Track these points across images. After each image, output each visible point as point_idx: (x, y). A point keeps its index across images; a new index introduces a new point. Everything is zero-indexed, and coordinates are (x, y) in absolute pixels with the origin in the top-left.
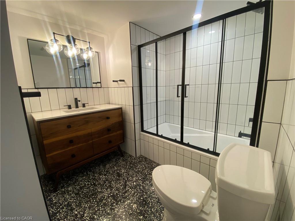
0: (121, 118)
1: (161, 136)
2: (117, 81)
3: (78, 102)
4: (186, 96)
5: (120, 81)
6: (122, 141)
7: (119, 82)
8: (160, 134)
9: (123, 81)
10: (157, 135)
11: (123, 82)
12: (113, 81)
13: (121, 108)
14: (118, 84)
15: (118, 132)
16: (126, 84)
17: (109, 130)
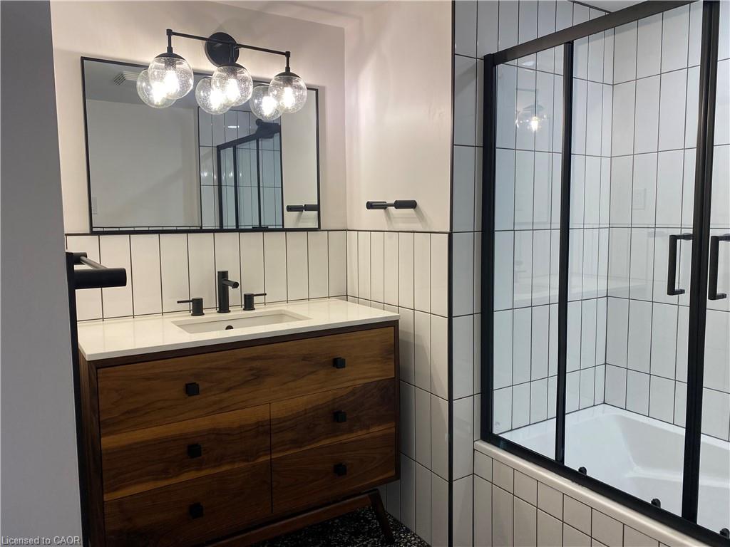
0: (392, 366)
1: (580, 477)
2: (383, 206)
3: (230, 288)
4: (719, 291)
5: (399, 205)
6: (392, 473)
7: (392, 209)
8: (571, 462)
9: (412, 205)
10: (557, 465)
11: (411, 211)
12: (370, 206)
13: (393, 324)
14: (388, 215)
15: (377, 430)
16: (421, 217)
17: (337, 416)
